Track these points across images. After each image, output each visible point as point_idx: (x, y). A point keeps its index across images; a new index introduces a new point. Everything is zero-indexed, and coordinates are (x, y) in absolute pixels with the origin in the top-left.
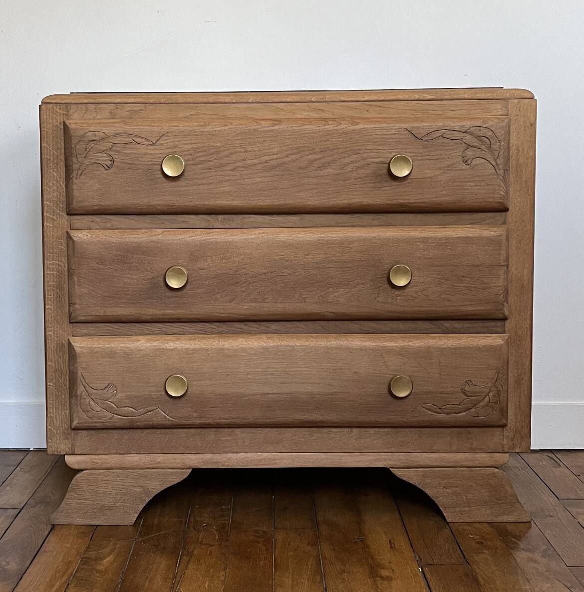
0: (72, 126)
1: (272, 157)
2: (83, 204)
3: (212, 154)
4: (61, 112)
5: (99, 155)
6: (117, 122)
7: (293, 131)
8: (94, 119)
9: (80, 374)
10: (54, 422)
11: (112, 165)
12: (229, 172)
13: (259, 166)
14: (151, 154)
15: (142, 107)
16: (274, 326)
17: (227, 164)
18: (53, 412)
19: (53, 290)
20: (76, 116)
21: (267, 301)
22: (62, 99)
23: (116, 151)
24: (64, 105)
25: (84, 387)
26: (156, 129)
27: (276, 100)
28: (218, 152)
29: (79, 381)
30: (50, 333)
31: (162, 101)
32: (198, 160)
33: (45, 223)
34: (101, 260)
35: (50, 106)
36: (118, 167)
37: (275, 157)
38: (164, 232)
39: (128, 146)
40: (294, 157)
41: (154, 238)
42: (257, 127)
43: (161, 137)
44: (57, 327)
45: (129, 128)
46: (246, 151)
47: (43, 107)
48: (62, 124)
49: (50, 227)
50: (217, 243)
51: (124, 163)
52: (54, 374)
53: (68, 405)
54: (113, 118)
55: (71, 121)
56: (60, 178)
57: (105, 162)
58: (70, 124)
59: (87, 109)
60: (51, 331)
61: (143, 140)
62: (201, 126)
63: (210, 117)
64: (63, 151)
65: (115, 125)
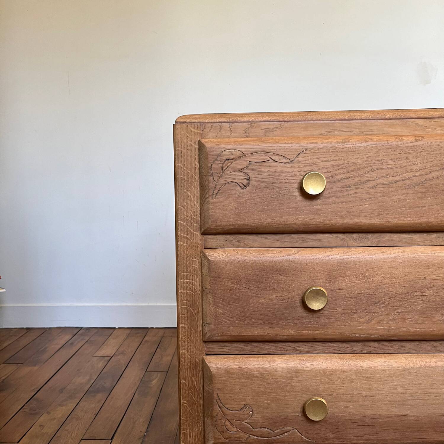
0: (208, 145)
1: (414, 174)
2: (220, 224)
3: (352, 171)
4: (196, 131)
5: (236, 173)
6: (254, 140)
7: (437, 147)
8: (228, 137)
9: (215, 395)
10: (187, 438)
11: (248, 184)
12: (368, 189)
13: (401, 183)
14: (288, 172)
15: (277, 124)
16: (408, 345)
17: (367, 181)
18: (186, 429)
19: (187, 309)
20: (210, 135)
21: (407, 321)
22: (196, 119)
23: (253, 170)
24: (199, 124)
25: (220, 407)
26: (295, 146)
27: (414, 116)
28: (358, 169)
29: (215, 401)
30: (183, 351)
31: (297, 119)
32: (337, 177)
33: (179, 243)
34: (238, 280)
35: (185, 125)
36: (254, 186)
37: (418, 173)
38: (299, 251)
39: (265, 164)
40: (437, 174)
41: (291, 257)
42: (399, 143)
43: (299, 154)
44: (191, 346)
45: (266, 146)
46: (388, 168)
47: (178, 126)
48: (197, 143)
49: (184, 246)
50: (355, 262)
51: (259, 181)
52: (187, 392)
53: (201, 422)
54: (247, 137)
55: (207, 140)
56: (194, 197)
57: (242, 181)
58: (206, 142)
59: (221, 128)
60: (184, 349)
61: (281, 158)
62: (341, 142)
63: (346, 134)
64: (197, 171)
65: (251, 143)
